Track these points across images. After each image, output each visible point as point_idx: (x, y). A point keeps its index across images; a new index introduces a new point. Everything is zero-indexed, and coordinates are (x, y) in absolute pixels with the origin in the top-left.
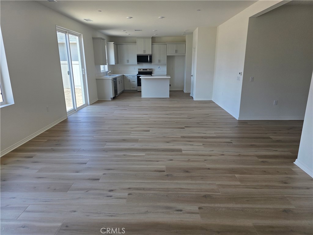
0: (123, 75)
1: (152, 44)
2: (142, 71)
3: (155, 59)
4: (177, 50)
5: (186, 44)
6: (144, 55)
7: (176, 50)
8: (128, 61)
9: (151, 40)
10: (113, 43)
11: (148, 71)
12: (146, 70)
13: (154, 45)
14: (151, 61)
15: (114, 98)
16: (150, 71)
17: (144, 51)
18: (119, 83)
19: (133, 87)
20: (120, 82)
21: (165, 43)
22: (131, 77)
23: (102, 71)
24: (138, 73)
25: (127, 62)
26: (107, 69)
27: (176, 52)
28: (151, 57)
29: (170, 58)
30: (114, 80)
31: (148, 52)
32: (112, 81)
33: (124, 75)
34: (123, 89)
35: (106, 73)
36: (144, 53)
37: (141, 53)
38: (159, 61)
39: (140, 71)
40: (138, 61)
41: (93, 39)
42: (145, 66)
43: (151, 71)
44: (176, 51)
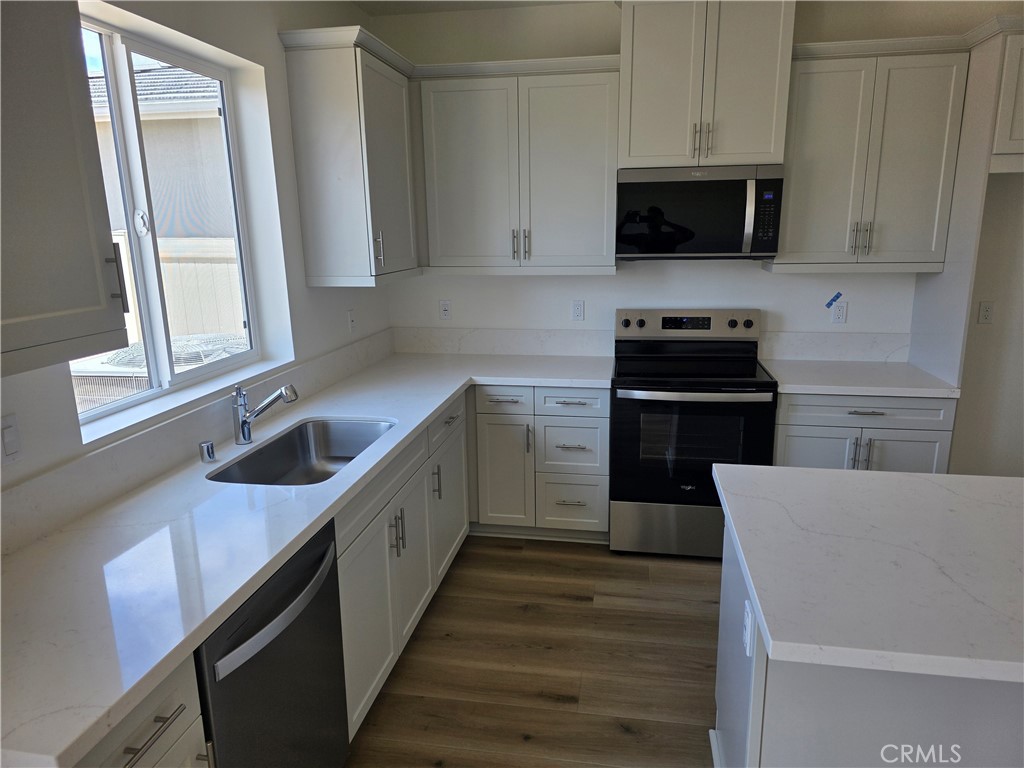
1: (796, 56)
2: (654, 331)
6: (697, 176)
8: (522, 244)
11: (718, 332)
12: (703, 323)
13: (817, 64)
14: (767, 244)
16: (740, 333)
17: (704, 134)
19: (563, 504)
22: (551, 404)
26: (281, 338)
28: (772, 190)
33: (479, 380)
36: (697, 150)
38: (865, 238)
39: (634, 333)
42: (692, 289)
43: (751, 334)
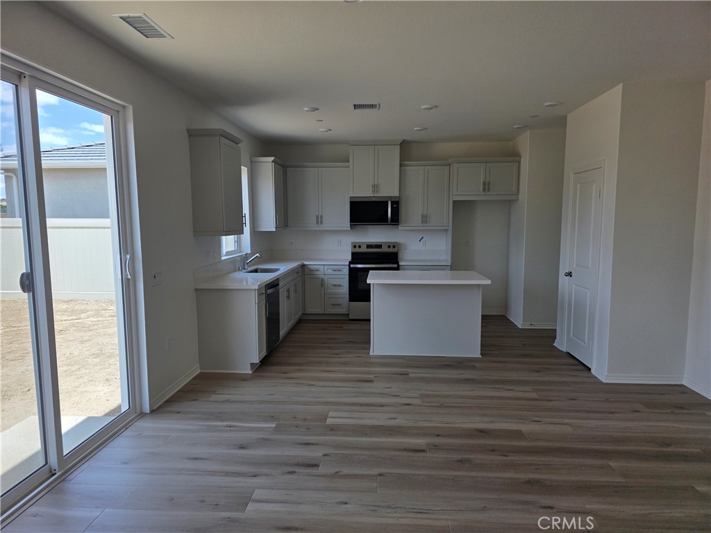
0: (303, 266)
1: (401, 166)
2: (364, 249)
3: (412, 211)
4: (489, 184)
5: (519, 162)
6: (374, 199)
7: (484, 183)
8: (319, 220)
9: (396, 151)
10: (272, 158)
11: (384, 249)
12: (379, 246)
13: (407, 168)
14: (396, 220)
15: (265, 363)
16: (391, 250)
17: (375, 187)
18: (288, 297)
19: (334, 305)
20: (292, 290)
21: (445, 162)
22: (330, 271)
23: (228, 253)
24: (350, 258)
25: (317, 222)
26: (247, 246)
27: (484, 190)
28: (396, 204)
29: (462, 208)
30: (269, 291)
31: (388, 190)
32: (260, 295)
33: (306, 263)
34: (300, 313)
35: (242, 263)
36: (374, 192)
37: (365, 192)
38: (425, 219)
39: (357, 250)
40: (352, 220)
41: (190, 135)
42: (376, 236)
43: (395, 250)
44: (486, 187)
